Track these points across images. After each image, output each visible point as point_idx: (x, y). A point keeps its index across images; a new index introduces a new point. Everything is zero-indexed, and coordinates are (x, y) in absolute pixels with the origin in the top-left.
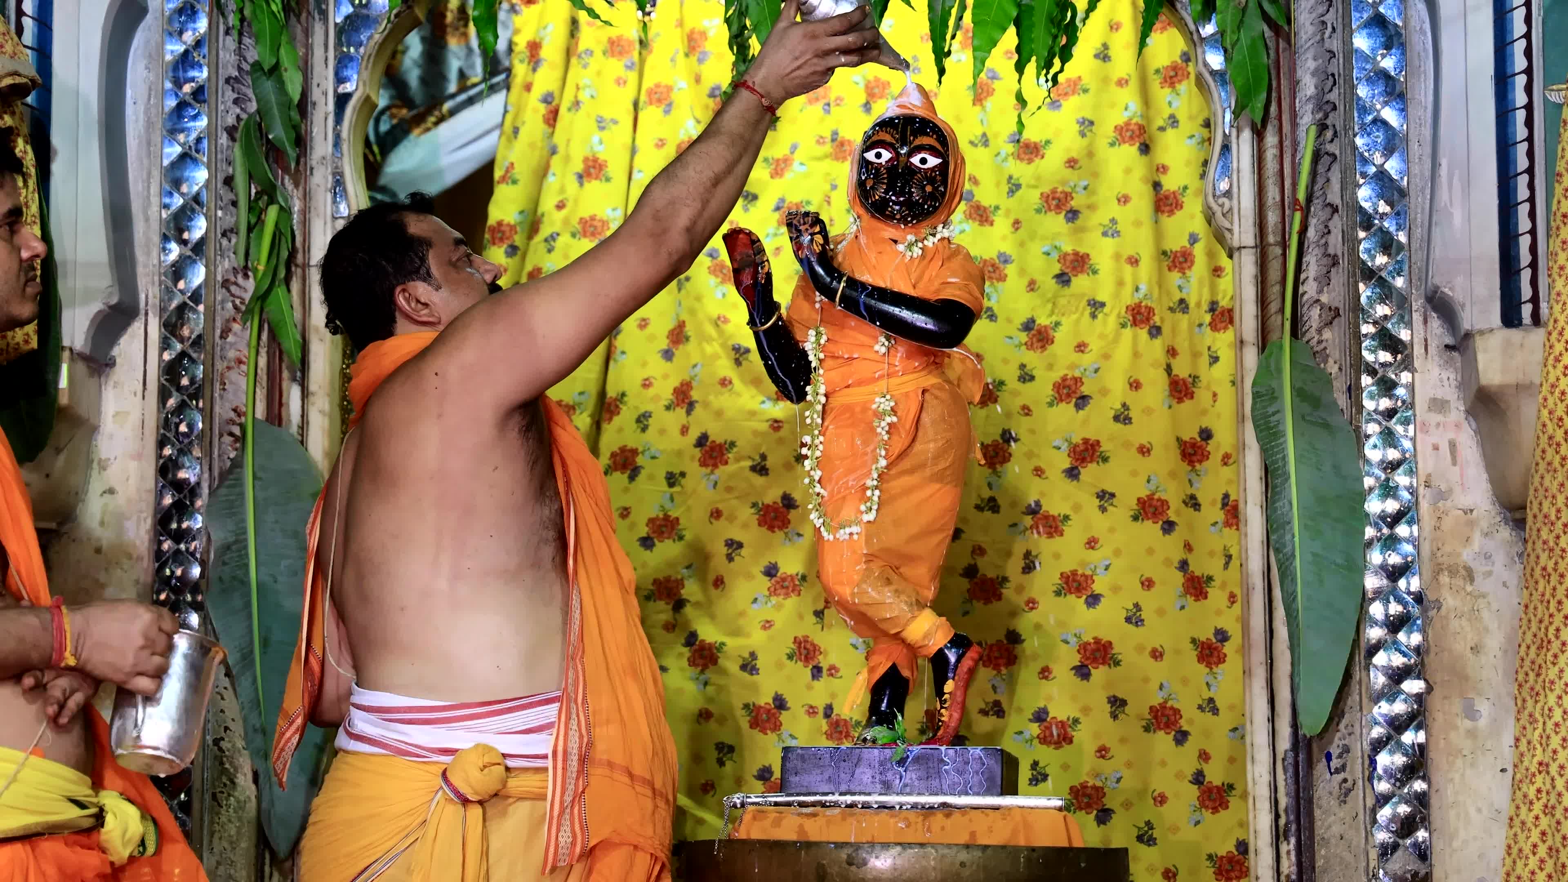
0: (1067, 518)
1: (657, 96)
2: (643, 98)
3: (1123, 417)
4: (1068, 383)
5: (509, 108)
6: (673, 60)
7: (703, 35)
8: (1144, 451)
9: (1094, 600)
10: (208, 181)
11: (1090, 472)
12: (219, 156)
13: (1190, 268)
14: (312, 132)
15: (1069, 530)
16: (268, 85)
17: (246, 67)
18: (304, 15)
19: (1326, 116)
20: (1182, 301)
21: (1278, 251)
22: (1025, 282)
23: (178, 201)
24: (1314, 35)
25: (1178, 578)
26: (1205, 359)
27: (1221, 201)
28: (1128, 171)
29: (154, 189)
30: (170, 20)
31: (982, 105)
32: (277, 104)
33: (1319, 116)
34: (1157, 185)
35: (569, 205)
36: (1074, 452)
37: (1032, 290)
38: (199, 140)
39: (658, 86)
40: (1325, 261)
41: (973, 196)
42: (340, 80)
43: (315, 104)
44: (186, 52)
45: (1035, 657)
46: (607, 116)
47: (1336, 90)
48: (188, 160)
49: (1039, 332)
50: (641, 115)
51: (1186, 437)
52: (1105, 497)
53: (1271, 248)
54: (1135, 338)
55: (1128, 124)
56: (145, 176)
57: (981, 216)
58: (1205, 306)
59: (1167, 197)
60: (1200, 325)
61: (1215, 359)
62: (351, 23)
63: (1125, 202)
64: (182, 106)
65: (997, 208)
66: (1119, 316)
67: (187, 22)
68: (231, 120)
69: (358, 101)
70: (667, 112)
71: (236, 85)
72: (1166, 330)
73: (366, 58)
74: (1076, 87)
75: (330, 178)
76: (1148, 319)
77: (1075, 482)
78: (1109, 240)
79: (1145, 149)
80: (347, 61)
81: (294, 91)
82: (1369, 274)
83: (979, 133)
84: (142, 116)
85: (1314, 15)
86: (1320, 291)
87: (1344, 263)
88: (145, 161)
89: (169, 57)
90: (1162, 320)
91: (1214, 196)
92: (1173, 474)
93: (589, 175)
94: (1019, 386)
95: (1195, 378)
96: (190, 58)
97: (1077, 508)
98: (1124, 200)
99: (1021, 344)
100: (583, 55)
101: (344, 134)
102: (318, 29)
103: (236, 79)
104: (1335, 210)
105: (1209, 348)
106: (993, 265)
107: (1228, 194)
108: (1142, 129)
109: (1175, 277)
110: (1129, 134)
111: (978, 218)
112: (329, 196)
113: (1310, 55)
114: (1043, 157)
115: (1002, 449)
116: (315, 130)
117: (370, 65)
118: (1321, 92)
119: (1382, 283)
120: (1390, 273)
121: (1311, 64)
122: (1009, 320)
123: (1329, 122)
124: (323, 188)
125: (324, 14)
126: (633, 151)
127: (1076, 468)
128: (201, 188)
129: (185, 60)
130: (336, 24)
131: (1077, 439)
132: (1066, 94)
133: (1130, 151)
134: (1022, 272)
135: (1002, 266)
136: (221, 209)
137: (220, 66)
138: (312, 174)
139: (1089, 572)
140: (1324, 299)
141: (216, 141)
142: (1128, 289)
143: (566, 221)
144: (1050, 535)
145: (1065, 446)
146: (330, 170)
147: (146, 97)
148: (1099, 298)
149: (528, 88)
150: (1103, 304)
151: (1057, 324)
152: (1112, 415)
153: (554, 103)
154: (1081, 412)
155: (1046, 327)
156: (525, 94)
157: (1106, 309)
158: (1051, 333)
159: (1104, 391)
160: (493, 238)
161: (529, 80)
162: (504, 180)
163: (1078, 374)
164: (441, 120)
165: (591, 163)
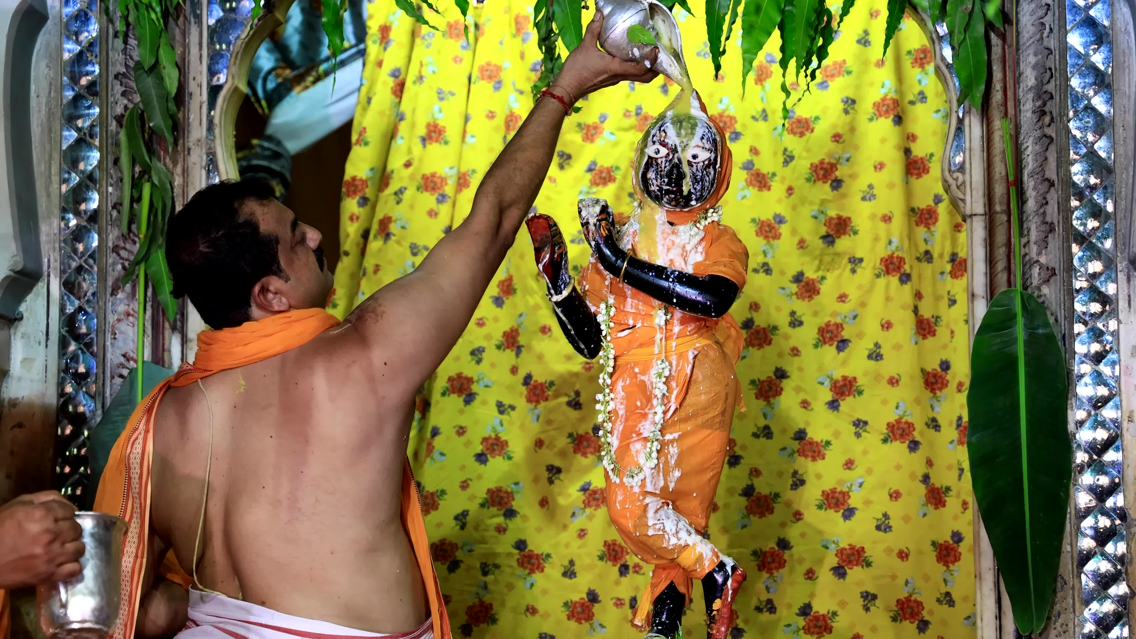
0: (828, 443)
1: (488, 73)
2: (475, 74)
3: (875, 355)
4: (830, 328)
5: (365, 82)
6: (502, 41)
7: (527, 19)
8: (893, 382)
9: (849, 513)
10: (100, 162)
11: (846, 404)
12: (110, 141)
13: (934, 223)
14: (189, 118)
15: (829, 454)
16: (149, 81)
17: (131, 64)
18: (181, 19)
19: (1044, 104)
20: (927, 252)
21: (1004, 218)
22: (796, 240)
23: (75, 179)
24: (1035, 34)
25: (922, 490)
26: (945, 302)
27: (955, 175)
28: (883, 141)
29: (55, 170)
30: (67, 26)
31: (762, 85)
32: (156, 96)
33: (1039, 103)
34: (907, 151)
35: (415, 164)
36: (835, 387)
37: (802, 247)
38: (92, 126)
39: (488, 64)
40: (1043, 228)
41: (753, 165)
42: (212, 73)
43: (191, 94)
44: (81, 53)
45: (801, 561)
46: (446, 89)
47: (1053, 82)
48: (84, 145)
49: (807, 284)
50: (474, 89)
51: (929, 369)
52: (860, 424)
53: (998, 216)
54: (887, 287)
55: (884, 99)
56: (47, 159)
57: (760, 182)
58: (947, 258)
59: (915, 162)
60: (942, 273)
61: (953, 302)
62: (222, 25)
63: (880, 169)
64: (77, 99)
65: (774, 175)
66: (874, 268)
67: (81, 27)
68: (119, 110)
69: (229, 90)
70: (497, 88)
71: (124, 80)
72: (914, 277)
73: (234, 55)
74: (841, 69)
75: (205, 157)
76: (899, 268)
77: (836, 412)
78: (867, 203)
79: (899, 120)
80: (218, 57)
81: (172, 85)
82: (1082, 239)
83: (760, 109)
84: (43, 108)
85: (1035, 17)
86: (1039, 254)
87: (1059, 230)
88: (47, 146)
89: (66, 56)
90: (911, 267)
91: (950, 171)
92: (918, 401)
93: (431, 138)
94: (789, 330)
95: (937, 318)
96: (84, 58)
97: (837, 434)
98: (880, 167)
99: (791, 295)
100: (426, 39)
101: (216, 121)
102: (194, 30)
103: (124, 75)
104: (1052, 184)
105: (949, 292)
106: (769, 225)
107: (961, 168)
108: (896, 103)
109: (921, 231)
110: (884, 108)
111: (758, 184)
112: (204, 173)
113: (1031, 51)
114: (812, 131)
115: (775, 384)
116: (192, 117)
117: (238, 62)
118: (1040, 83)
119: (1092, 247)
120: (1099, 239)
121: (1032, 59)
122: (782, 273)
123: (1047, 109)
124: (198, 166)
125: (199, 19)
126: (467, 119)
127: (837, 400)
128: (94, 168)
129: (80, 59)
130: (209, 27)
131: (838, 375)
132: (833, 76)
133: (886, 124)
134: (794, 232)
135: (777, 226)
136: (111, 185)
137: (110, 64)
138: (189, 153)
139: (845, 489)
140: (1043, 260)
141: (107, 127)
142: (883, 242)
143: (412, 177)
144: (814, 459)
145: (827, 383)
146: (204, 151)
147: (47, 91)
148: (858, 255)
149: (380, 64)
150: (861, 260)
151: (823, 278)
152: (866, 353)
153: (401, 78)
154: (841, 354)
155: (813, 280)
156: (378, 69)
157: (864, 264)
158: (818, 285)
159: (860, 335)
160: (348, 191)
161: (381, 58)
162: (358, 142)
163: (839, 320)
164: (318, 79)
165: (432, 129)
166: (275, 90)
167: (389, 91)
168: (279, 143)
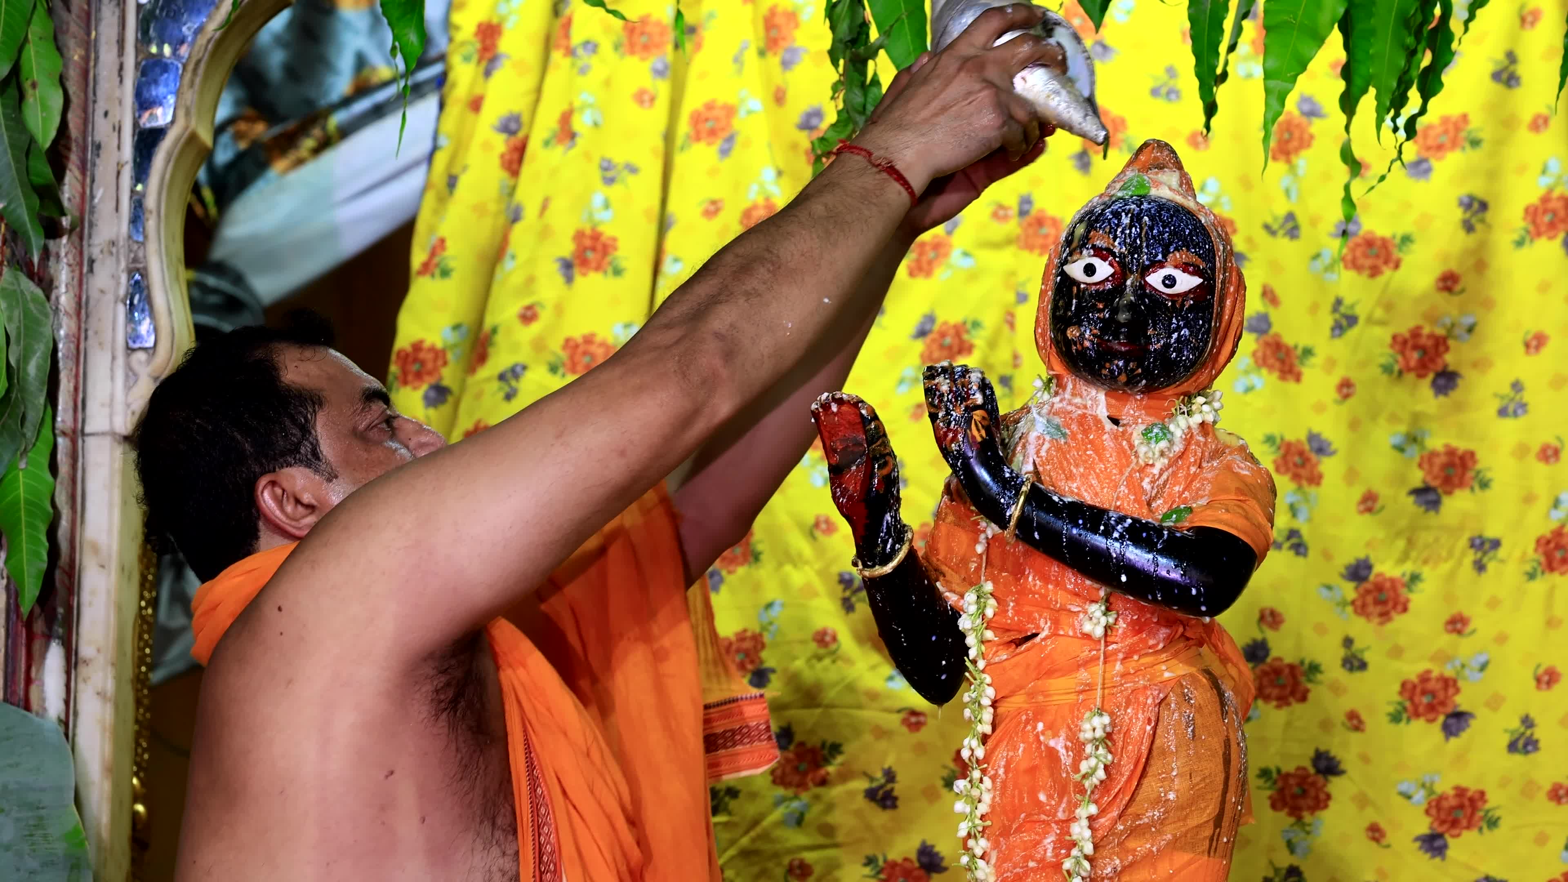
1: (709, 125)
2: (684, 128)
3: (1523, 743)
4: (1431, 685)
5: (443, 141)
6: (738, 60)
7: (792, 17)
11: (1462, 845)
14: (91, 199)
22: (1357, 494)
28: (1544, 287)
31: (1289, 162)
35: (545, 316)
36: (1439, 807)
37: (1370, 510)
39: (710, 106)
41: (1269, 326)
42: (144, 103)
43: (100, 146)
46: (619, 158)
49: (1380, 588)
50: (680, 160)
54: (1549, 598)
55: (1546, 199)
57: (1283, 363)
62: (166, 5)
63: (1537, 349)
65: (1310, 351)
66: (1523, 559)
69: (178, 140)
70: (725, 152)
73: (191, 67)
74: (1457, 134)
75: (124, 278)
77: (1437, 859)
78: (1509, 422)
80: (158, 70)
83: (1281, 212)
93: (584, 263)
94: (1343, 677)
98: (1535, 344)
99: (1344, 604)
100: (580, 51)
101: (151, 203)
102: (108, 14)
110: (1547, 219)
111: (1276, 366)
112: (121, 311)
114: (1397, 266)
115: (1314, 784)
116: (97, 196)
117: (198, 80)
122: (1327, 555)
124: (110, 298)
126: (663, 225)
127: (1441, 835)
130: (139, 7)
131: (1445, 786)
132: (1440, 148)
133: (1549, 251)
134: (1352, 476)
135: (1314, 457)
138: (91, 270)
142: (1541, 506)
143: (539, 345)
145: (1420, 797)
146: (123, 265)
148: (1490, 533)
149: (476, 104)
150: (1496, 544)
151: (1415, 578)
152: (1505, 740)
153: (521, 134)
154: (1453, 741)
155: (1393, 581)
156: (471, 116)
157: (1502, 552)
158: (1403, 592)
159: (1495, 702)
160: (405, 373)
161: (478, 91)
162: (426, 268)
163: (1449, 672)
164: (325, 144)
165: (588, 242)
166: (231, 166)
167: (496, 162)
168: (238, 279)
